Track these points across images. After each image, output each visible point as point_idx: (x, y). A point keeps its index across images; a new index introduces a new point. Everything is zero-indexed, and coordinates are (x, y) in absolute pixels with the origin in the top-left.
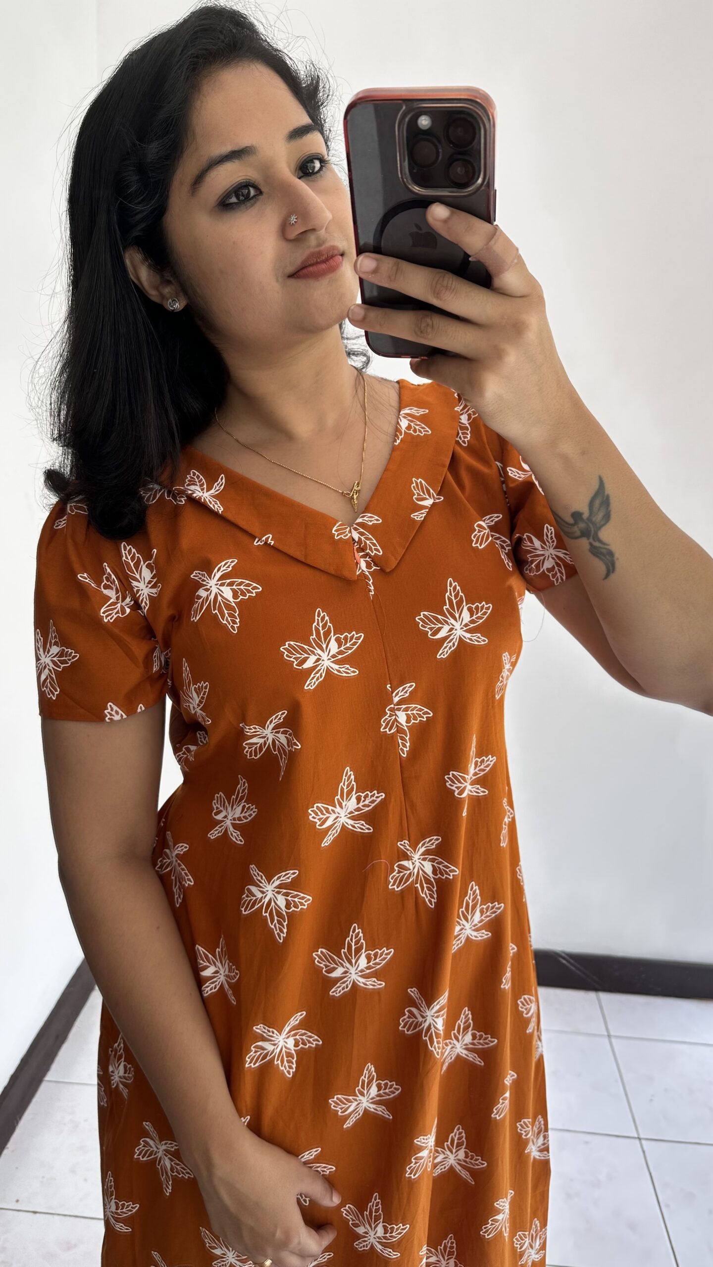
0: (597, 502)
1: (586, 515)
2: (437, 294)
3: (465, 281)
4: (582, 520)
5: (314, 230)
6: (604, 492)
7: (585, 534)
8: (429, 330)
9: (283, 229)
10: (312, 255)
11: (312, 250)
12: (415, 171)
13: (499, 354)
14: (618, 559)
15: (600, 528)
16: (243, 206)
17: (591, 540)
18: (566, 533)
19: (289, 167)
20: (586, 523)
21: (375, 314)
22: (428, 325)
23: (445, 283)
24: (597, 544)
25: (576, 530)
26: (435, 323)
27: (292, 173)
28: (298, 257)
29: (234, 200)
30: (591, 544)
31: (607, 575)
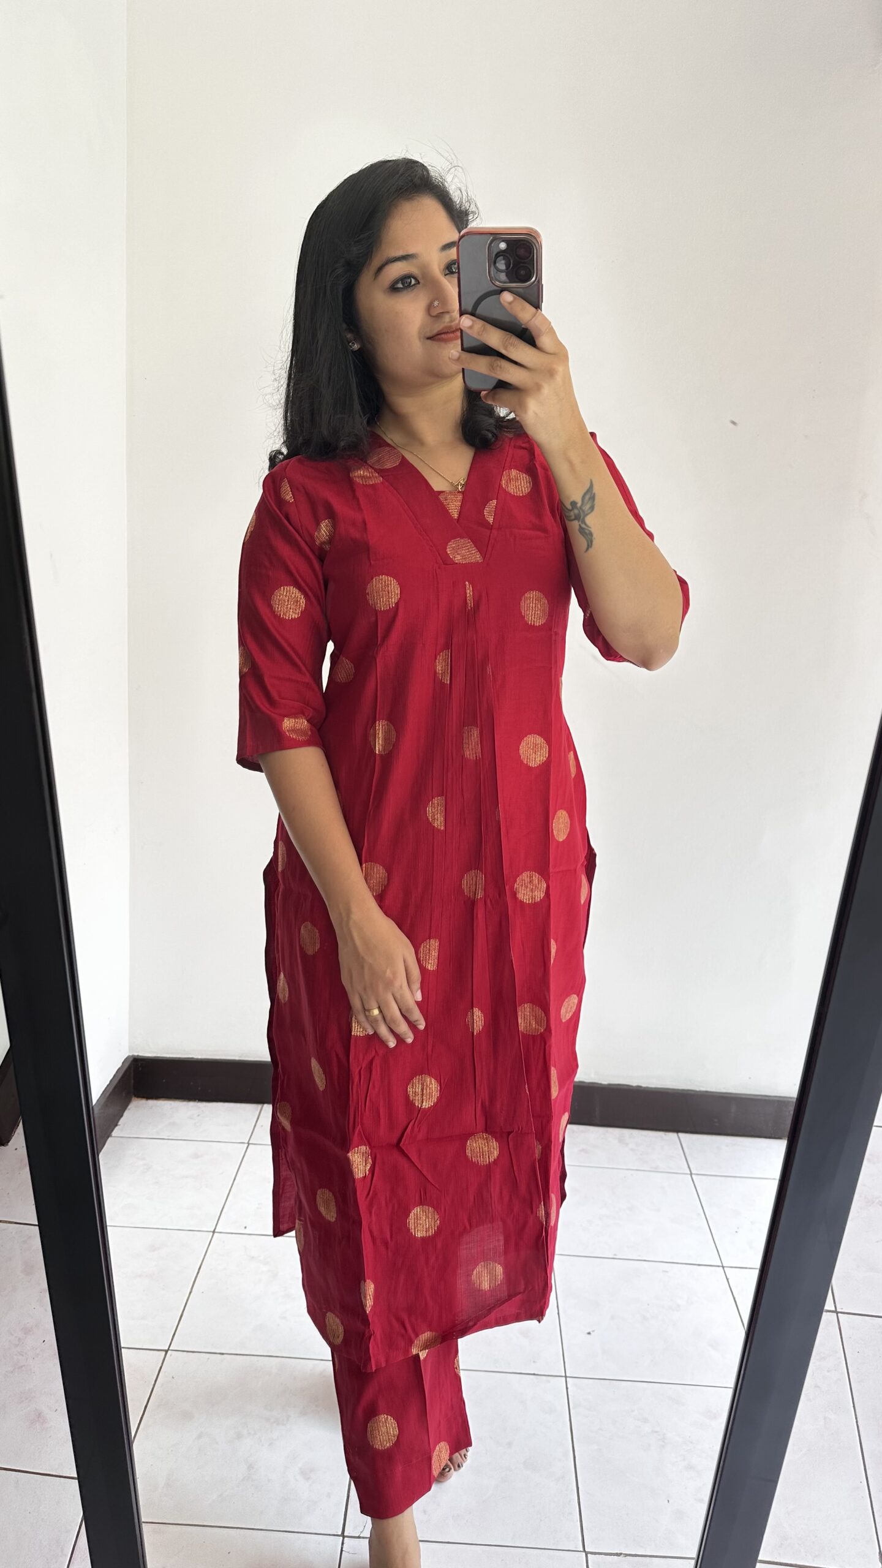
0: (587, 497)
1: (580, 504)
2: (506, 348)
3: (523, 342)
4: (577, 507)
5: (448, 312)
6: (591, 490)
7: (578, 518)
8: (498, 369)
9: (429, 308)
10: (446, 327)
11: (446, 324)
13: (538, 387)
14: (595, 537)
15: (585, 515)
16: (405, 292)
17: (581, 523)
18: (567, 517)
19: (440, 270)
20: (578, 510)
21: (465, 355)
22: (498, 366)
23: (511, 341)
24: (583, 526)
25: (573, 513)
26: (502, 366)
27: (441, 272)
28: (438, 327)
29: (400, 285)
30: (580, 526)
31: (588, 550)
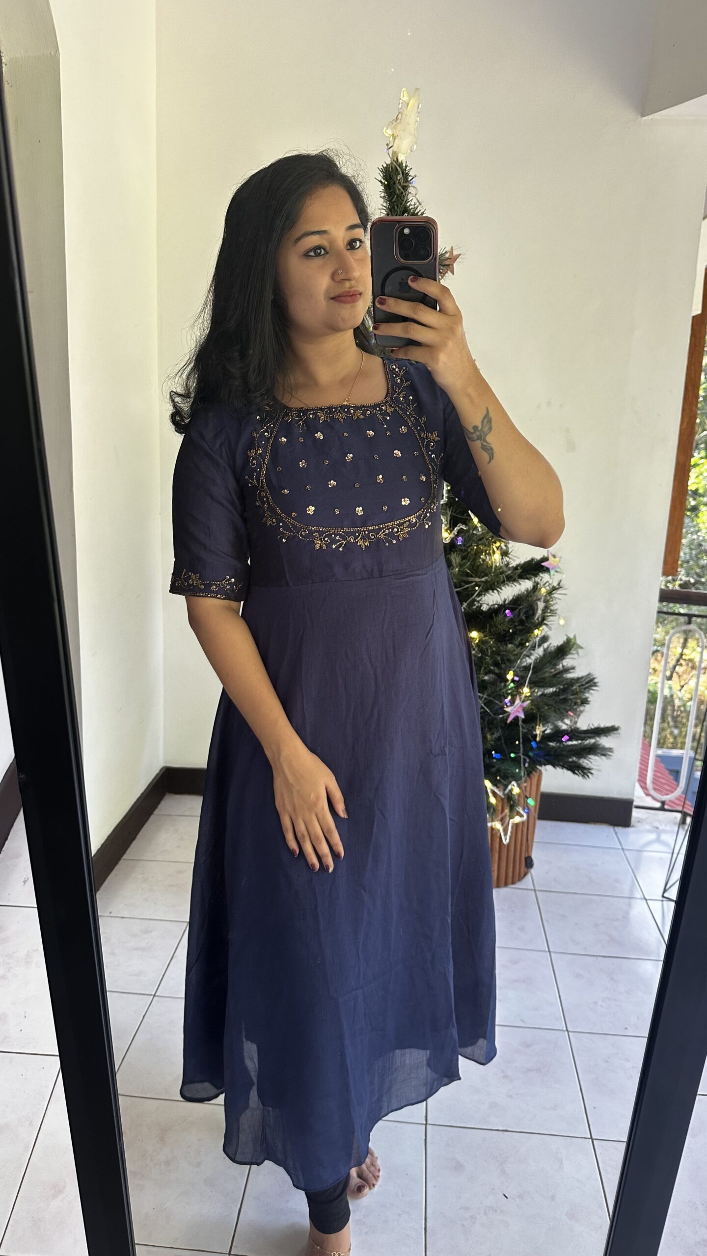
0: (486, 421)
1: (480, 428)
2: (415, 314)
4: (478, 430)
5: (350, 279)
6: (489, 415)
7: (479, 438)
8: (412, 331)
9: (333, 276)
10: (346, 291)
11: (346, 289)
12: (402, 253)
14: (495, 452)
15: (486, 435)
16: (316, 258)
17: (482, 441)
18: (469, 438)
19: (344, 243)
20: (479, 432)
23: (418, 308)
24: (485, 444)
25: (475, 435)
26: (415, 329)
27: (344, 247)
29: (312, 254)
30: (482, 444)
31: (490, 461)
